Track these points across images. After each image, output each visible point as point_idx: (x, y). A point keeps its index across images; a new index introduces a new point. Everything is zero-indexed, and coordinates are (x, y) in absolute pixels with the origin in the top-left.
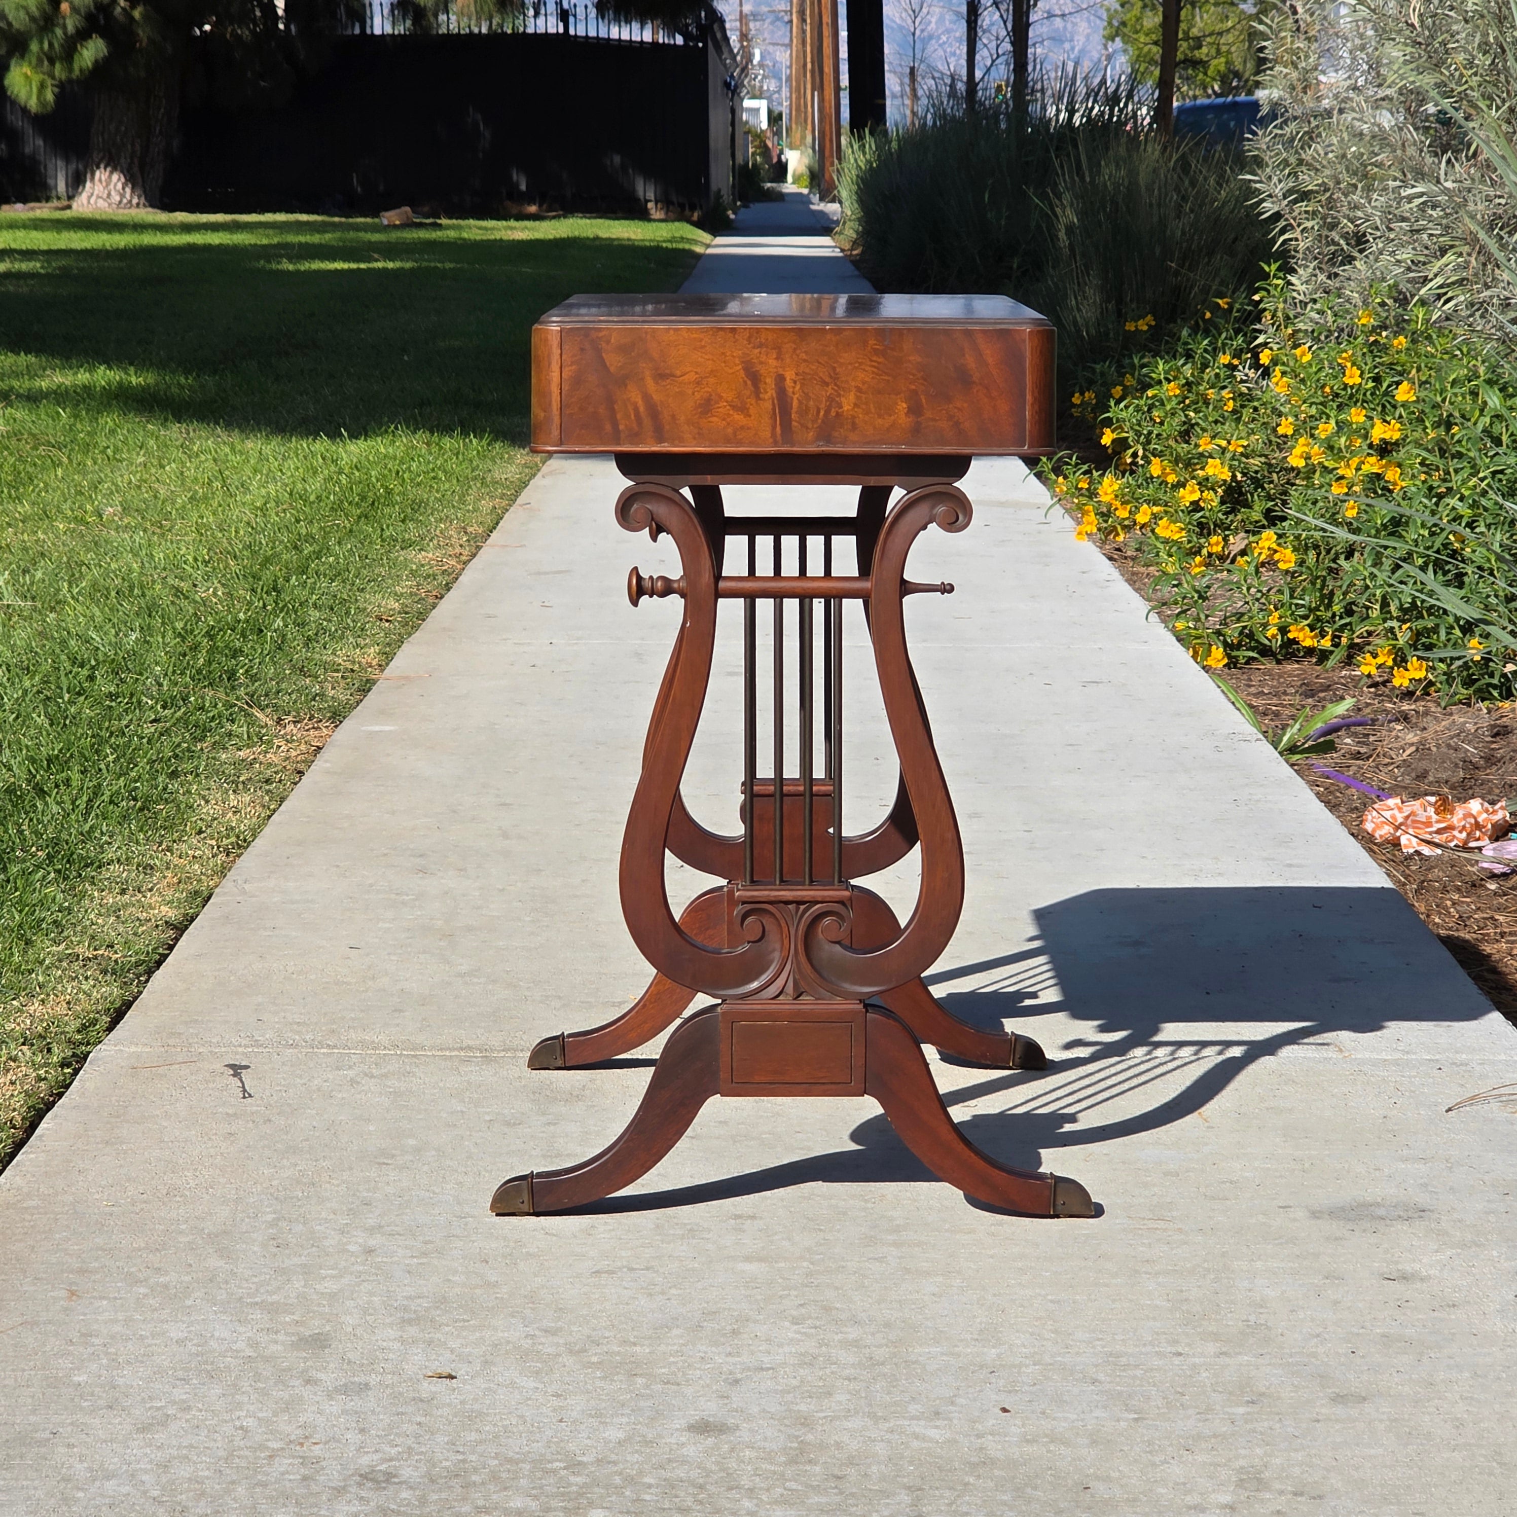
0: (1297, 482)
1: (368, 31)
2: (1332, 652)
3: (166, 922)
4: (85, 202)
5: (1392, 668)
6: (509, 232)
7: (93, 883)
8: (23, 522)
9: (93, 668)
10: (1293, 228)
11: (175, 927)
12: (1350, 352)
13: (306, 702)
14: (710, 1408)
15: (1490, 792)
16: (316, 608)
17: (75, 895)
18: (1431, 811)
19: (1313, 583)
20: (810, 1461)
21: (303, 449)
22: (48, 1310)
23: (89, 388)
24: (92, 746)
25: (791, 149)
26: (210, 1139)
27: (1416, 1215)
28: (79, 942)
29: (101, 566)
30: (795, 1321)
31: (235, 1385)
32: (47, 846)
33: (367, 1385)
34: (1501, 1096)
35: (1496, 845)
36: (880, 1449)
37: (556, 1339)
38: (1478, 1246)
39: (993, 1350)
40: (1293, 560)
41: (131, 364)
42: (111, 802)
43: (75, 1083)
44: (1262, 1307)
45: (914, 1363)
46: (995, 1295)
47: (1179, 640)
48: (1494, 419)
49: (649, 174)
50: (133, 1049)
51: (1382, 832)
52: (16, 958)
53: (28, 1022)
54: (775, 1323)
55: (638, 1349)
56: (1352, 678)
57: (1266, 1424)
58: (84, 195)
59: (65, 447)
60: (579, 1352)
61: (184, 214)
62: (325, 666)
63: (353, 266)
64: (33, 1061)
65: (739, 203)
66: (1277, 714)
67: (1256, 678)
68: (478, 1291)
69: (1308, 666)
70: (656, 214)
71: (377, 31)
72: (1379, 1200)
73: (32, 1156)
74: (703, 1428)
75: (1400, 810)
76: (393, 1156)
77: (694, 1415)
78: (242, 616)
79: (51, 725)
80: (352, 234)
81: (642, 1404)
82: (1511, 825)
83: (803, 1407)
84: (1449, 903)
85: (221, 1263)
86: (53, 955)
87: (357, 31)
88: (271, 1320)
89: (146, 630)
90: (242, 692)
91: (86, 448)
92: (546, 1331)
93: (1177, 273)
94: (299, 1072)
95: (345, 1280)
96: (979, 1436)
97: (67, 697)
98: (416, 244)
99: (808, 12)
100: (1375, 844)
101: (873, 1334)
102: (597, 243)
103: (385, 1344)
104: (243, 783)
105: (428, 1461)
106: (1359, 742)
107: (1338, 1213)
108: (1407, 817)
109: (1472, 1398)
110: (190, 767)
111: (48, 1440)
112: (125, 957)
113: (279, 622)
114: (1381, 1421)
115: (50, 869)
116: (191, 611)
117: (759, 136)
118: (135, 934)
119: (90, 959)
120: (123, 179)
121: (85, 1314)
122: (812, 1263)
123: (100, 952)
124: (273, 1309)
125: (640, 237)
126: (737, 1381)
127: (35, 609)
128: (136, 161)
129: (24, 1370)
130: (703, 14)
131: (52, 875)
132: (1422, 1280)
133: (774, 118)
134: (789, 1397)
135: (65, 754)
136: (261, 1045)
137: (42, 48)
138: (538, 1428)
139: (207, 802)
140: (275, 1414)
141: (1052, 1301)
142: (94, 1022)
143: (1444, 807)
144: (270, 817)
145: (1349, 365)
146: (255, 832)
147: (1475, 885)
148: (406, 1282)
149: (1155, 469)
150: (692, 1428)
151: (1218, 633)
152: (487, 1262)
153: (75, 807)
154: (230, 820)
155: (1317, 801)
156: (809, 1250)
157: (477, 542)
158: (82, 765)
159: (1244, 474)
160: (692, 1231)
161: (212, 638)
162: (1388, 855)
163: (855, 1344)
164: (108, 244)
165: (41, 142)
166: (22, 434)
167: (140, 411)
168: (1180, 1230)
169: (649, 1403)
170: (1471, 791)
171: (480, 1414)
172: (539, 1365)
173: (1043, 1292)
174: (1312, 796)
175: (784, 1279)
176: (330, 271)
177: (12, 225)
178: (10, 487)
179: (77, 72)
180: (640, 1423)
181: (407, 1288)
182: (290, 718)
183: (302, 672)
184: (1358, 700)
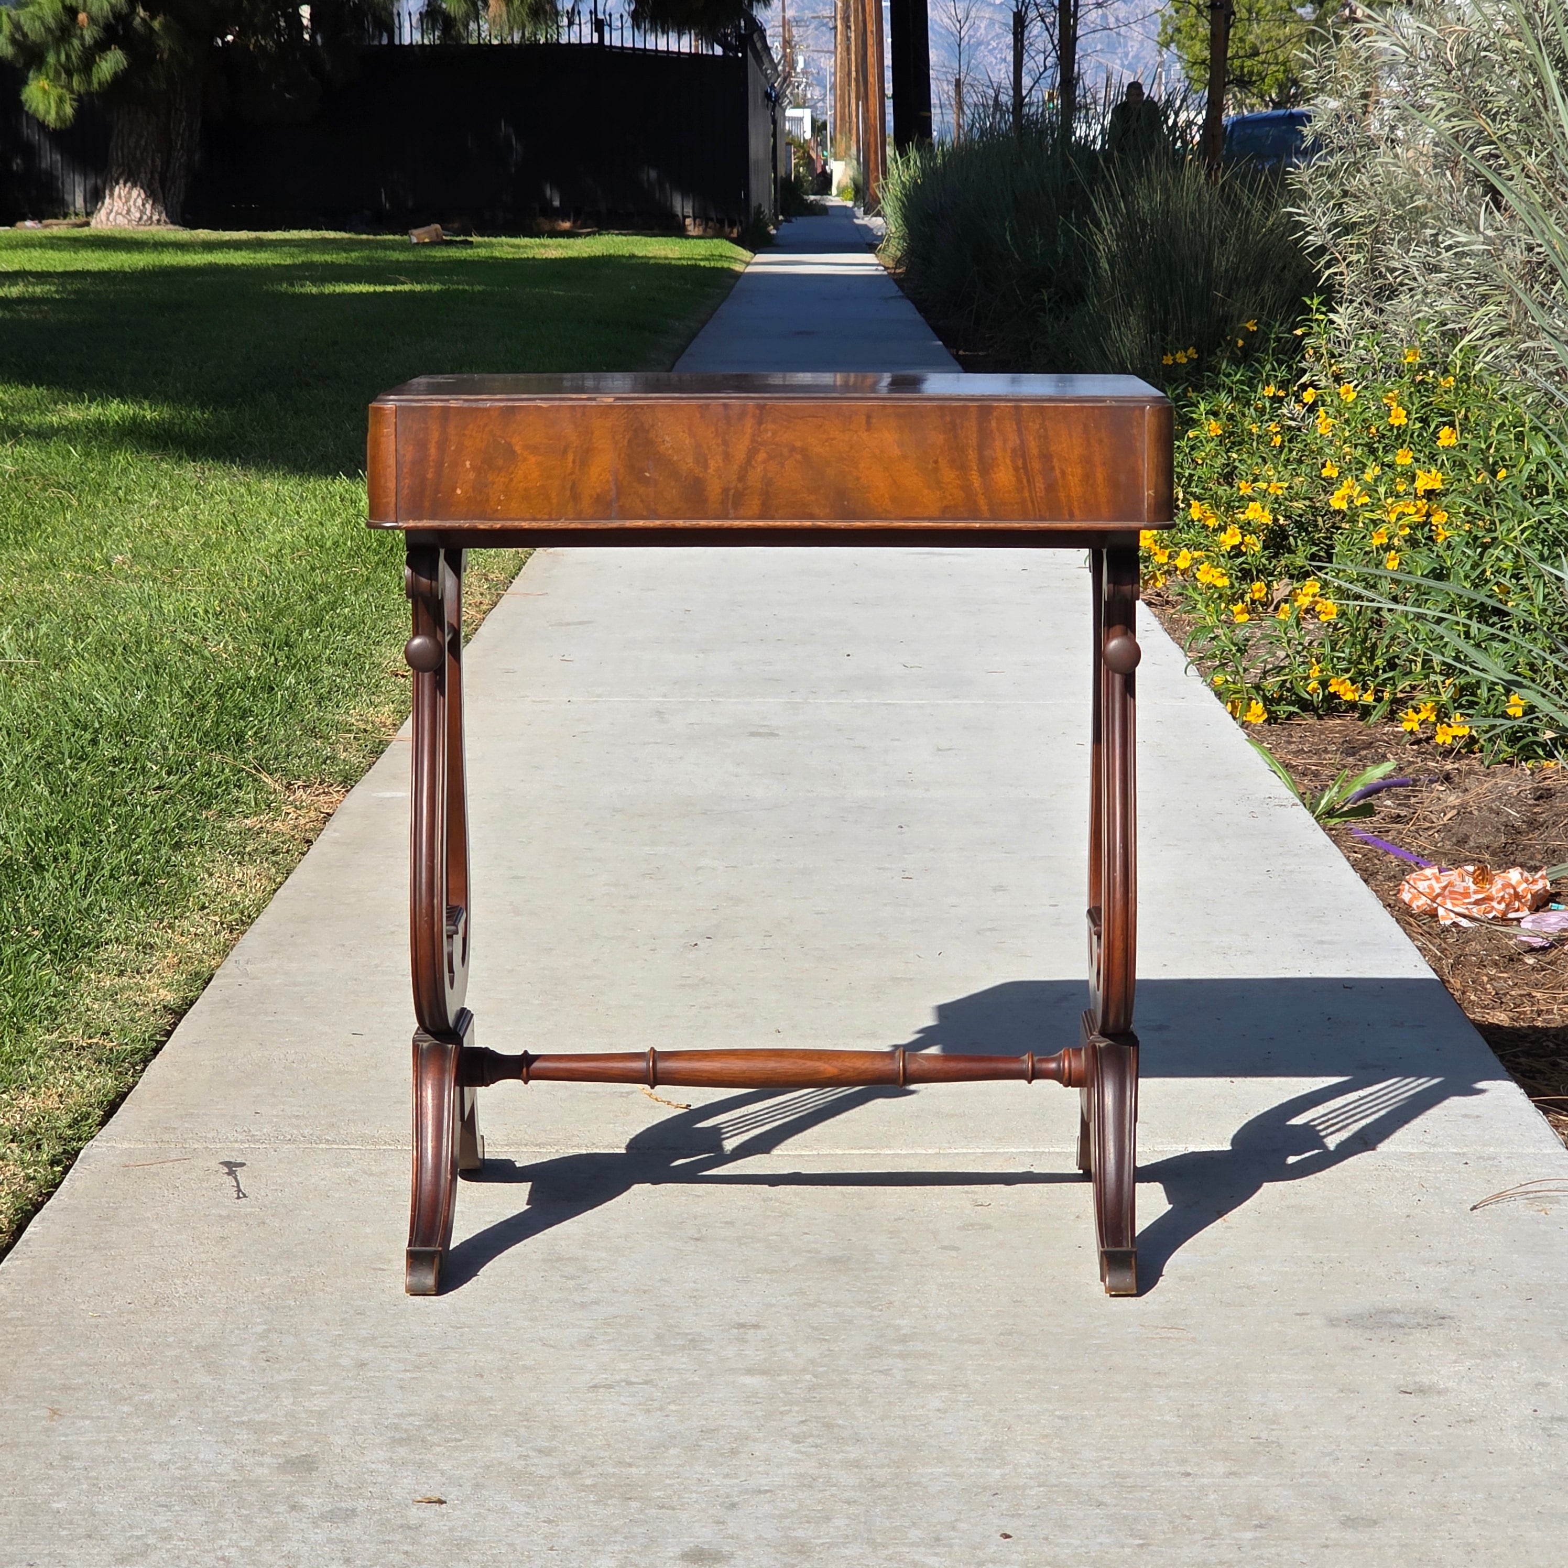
0: (1343, 525)
1: (397, 42)
2: (1375, 707)
3: (165, 1007)
4: (104, 218)
5: (1435, 724)
6: (542, 251)
7: (91, 965)
8: (29, 571)
9: (96, 731)
10: (1339, 261)
11: (174, 1012)
12: (1396, 392)
13: (317, 765)
14: (705, 1535)
15: (1531, 858)
16: (329, 663)
17: (71, 978)
18: (1469, 880)
19: (1355, 636)
21: (321, 490)
22: (28, 1431)
23: (102, 423)
24: (94, 816)
25: (836, 159)
26: (201, 1243)
27: (1436, 1323)
28: (74, 1030)
29: (108, 619)
30: (796, 1440)
31: (218, 1512)
32: (44, 925)
33: (354, 1511)
34: (1527, 1193)
35: (1537, 915)
37: (549, 1460)
38: (1498, 1356)
39: (998, 1471)
40: (1335, 611)
41: (146, 398)
42: (112, 876)
43: (65, 1182)
44: (1274, 1423)
45: (915, 1485)
46: (1001, 1411)
47: (1219, 695)
48: (1540, 467)
49: (687, 192)
50: (126, 1145)
51: (1420, 903)
52: (8, 1048)
53: (18, 1117)
54: (774, 1441)
55: (633, 1470)
56: (1394, 734)
57: (1273, 1550)
58: (103, 212)
59: (75, 488)
60: (573, 1474)
61: (206, 231)
62: (337, 726)
63: (379, 289)
64: (21, 1159)
65: (781, 218)
66: (1316, 775)
67: (1297, 734)
68: (472, 1408)
69: (1350, 721)
70: (694, 230)
71: (406, 41)
72: (1399, 1306)
73: (18, 1262)
74: (697, 1556)
75: (1437, 879)
76: (390, 1261)
77: (688, 1543)
78: (252, 673)
79: (51, 793)
80: (380, 254)
81: (636, 1530)
82: (1552, 895)
83: (800, 1533)
84: (1485, 979)
85: (208, 1379)
86: (46, 1045)
87: (385, 41)
88: (258, 1440)
89: (153, 688)
90: (250, 755)
91: (97, 489)
92: (540, 1451)
93: (1223, 303)
94: (295, 1170)
95: (335, 1398)
97: (69, 762)
98: (444, 263)
99: (852, 19)
100: (1412, 916)
101: (875, 1454)
102: (634, 261)
103: (373, 1466)
104: (249, 854)
106: (1399, 805)
107: (1355, 1321)
108: (1445, 888)
109: (1485, 1521)
110: (193, 837)
112: (120, 1045)
113: (291, 680)
114: (1391, 1546)
115: (46, 949)
116: (200, 668)
117: (803, 147)
118: (132, 1020)
119: (84, 1048)
120: (143, 196)
121: (66, 1435)
122: (815, 1376)
123: (95, 1041)
124: (259, 1429)
125: (677, 255)
126: (733, 1505)
127: (38, 667)
128: (157, 176)
130: (742, 23)
131: (48, 956)
132: (1439, 1393)
133: (818, 128)
134: (787, 1522)
135: (64, 825)
136: (258, 1141)
137: (58, 60)
138: (529, 1557)
139: (211, 875)
140: (259, 1543)
141: (1060, 1418)
142: (86, 1116)
143: (1483, 877)
144: (275, 891)
145: (1395, 404)
146: (260, 908)
147: (1513, 959)
148: (398, 1398)
149: (1195, 512)
150: (685, 1556)
151: (1257, 688)
152: (482, 1376)
153: (74, 882)
154: (235, 894)
155: (1352, 871)
156: (813, 1361)
157: (498, 590)
158: (82, 837)
159: (1287, 517)
160: (694, 1342)
161: (221, 697)
162: (1425, 927)
163: (857, 1464)
164: (126, 265)
165: (59, 157)
166: (31, 474)
167: (152, 449)
168: (1194, 1340)
169: (643, 1530)
170: (1512, 858)
171: (469, 1542)
172: (531, 1488)
173: (1051, 1407)
174: (1347, 866)
175: (786, 1393)
176: (354, 294)
177: (28, 244)
178: (16, 531)
179: (96, 85)
180: (633, 1551)
181: (399, 1405)
182: (300, 783)
183: (313, 732)
184: (1401, 759)
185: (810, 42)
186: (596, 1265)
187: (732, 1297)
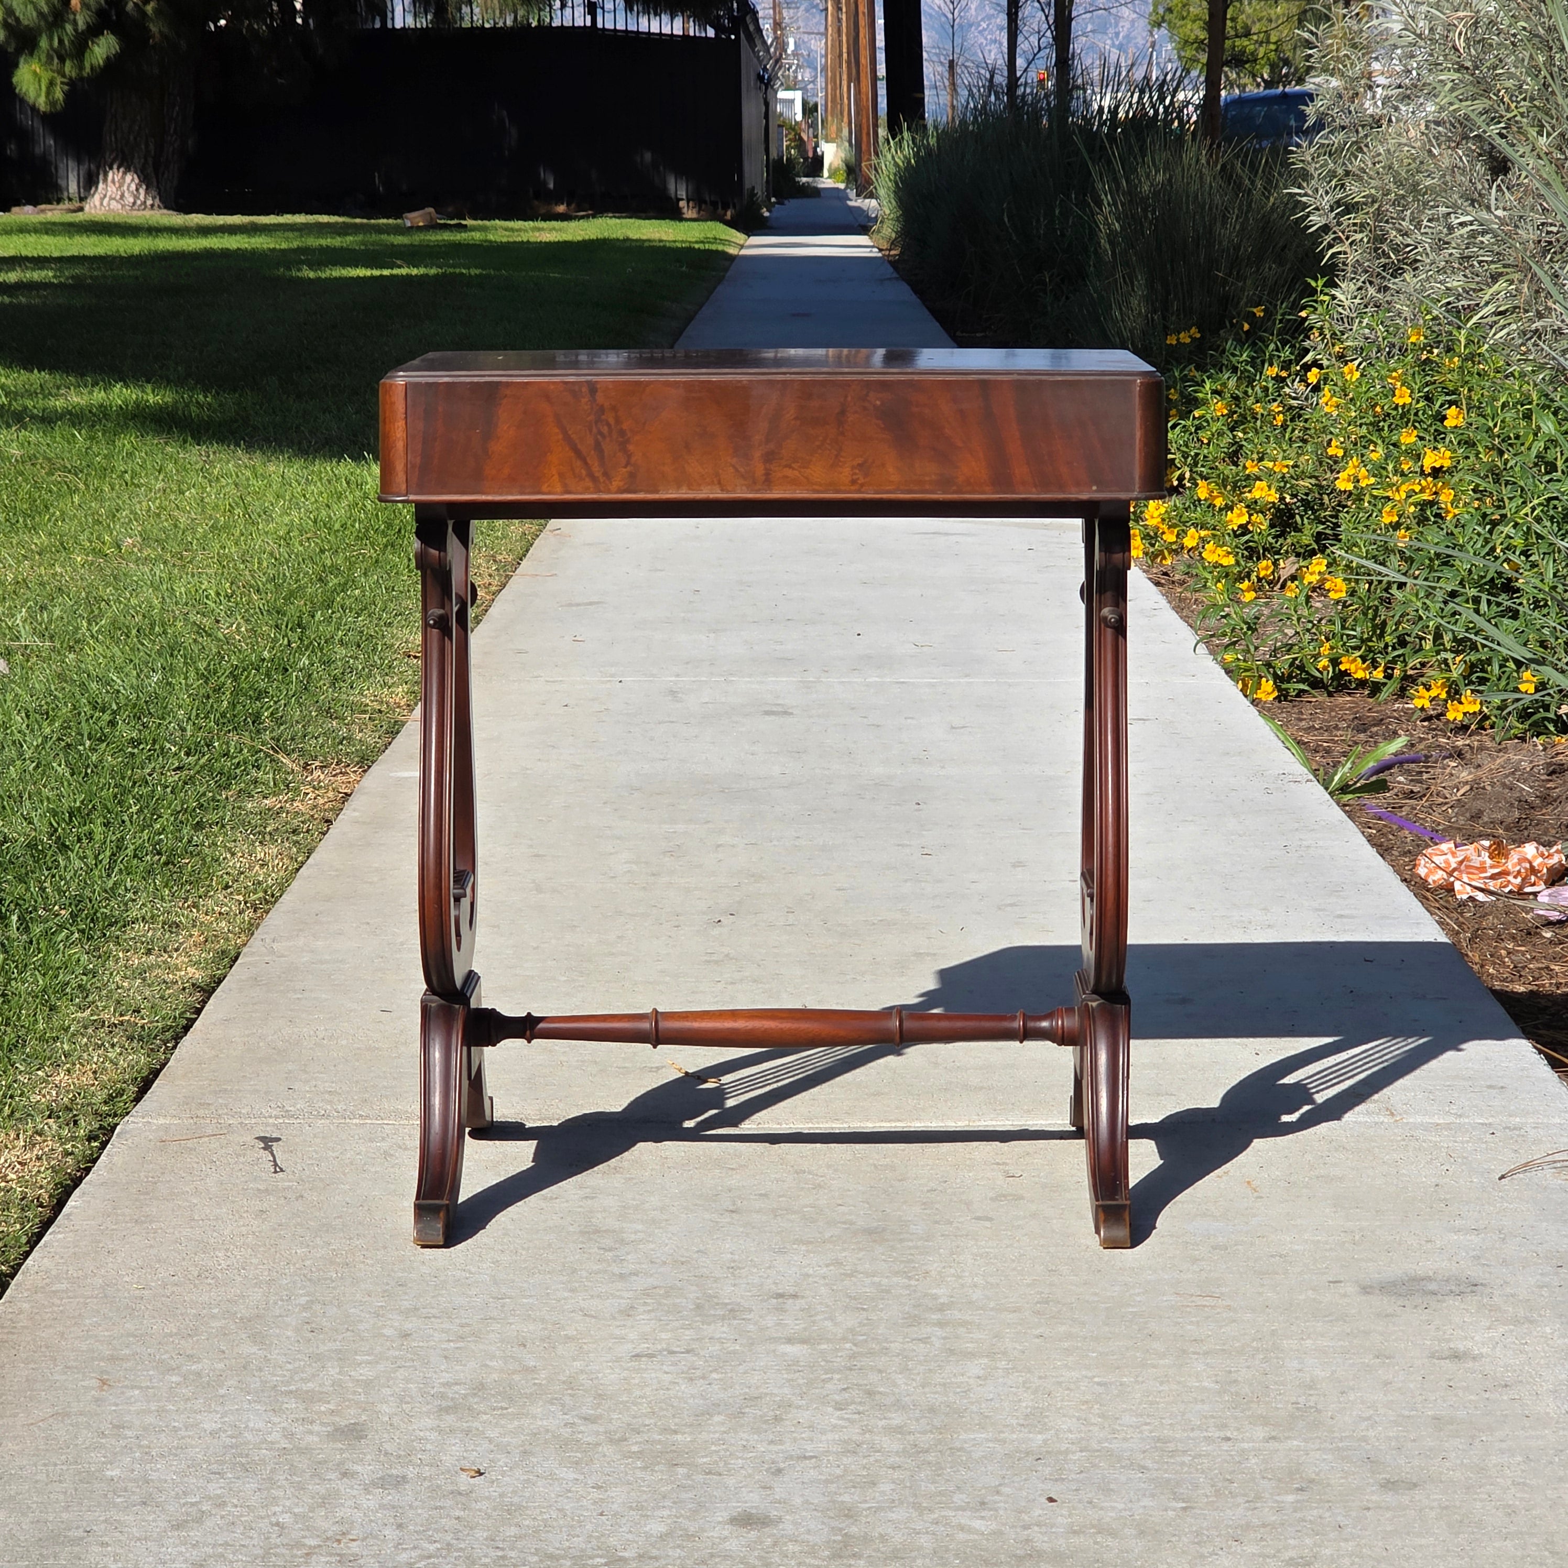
0: (1349, 504)
1: (390, 26)
2: (1385, 684)
3: (193, 985)
4: (97, 203)
5: (1446, 701)
6: (537, 234)
7: (118, 944)
8: (40, 554)
9: (114, 712)
10: (1342, 241)
11: (202, 990)
12: (1400, 371)
13: (333, 745)
14: (752, 1500)
15: (1546, 833)
16: (342, 645)
17: (100, 957)
18: (1485, 855)
19: (1365, 614)
20: (854, 1555)
21: (327, 472)
22: (79, 1401)
23: (106, 407)
24: (115, 796)
25: (827, 142)
26: (241, 1217)
27: (1469, 1290)
28: (105, 1007)
29: (120, 602)
30: (839, 1407)
31: (270, 1479)
32: (71, 904)
33: (404, 1477)
34: (1555, 1162)
35: (1554, 889)
36: (925, 1541)
37: (595, 1427)
38: (1531, 1322)
39: (1039, 1436)
40: (1344, 589)
41: (148, 382)
42: (135, 856)
43: (102, 1157)
44: (1311, 1388)
45: (959, 1450)
46: (1040, 1378)
47: (1228, 672)
48: (1548, 444)
49: (681, 172)
50: (162, 1121)
51: (1436, 877)
52: (41, 1026)
53: (54, 1093)
54: (817, 1408)
55: (679, 1437)
56: (1405, 712)
57: (1315, 1512)
58: (97, 197)
59: (81, 472)
60: (619, 1440)
61: (200, 216)
62: (352, 707)
63: (376, 273)
64: (59, 1135)
65: (773, 200)
66: (1328, 751)
67: (1307, 711)
68: (517, 1377)
69: (1360, 698)
70: (689, 213)
71: (399, 24)
72: (1431, 1273)
73: (60, 1236)
74: (745, 1520)
75: (1453, 854)
77: (736, 1507)
78: (266, 654)
79: (72, 775)
80: (374, 237)
81: (684, 1496)
83: (846, 1498)
84: (1503, 952)
85: (254, 1349)
86: (79, 1022)
87: (378, 25)
88: (306, 1409)
89: (169, 670)
90: (267, 736)
91: (104, 472)
92: (585, 1419)
93: (1224, 282)
94: (331, 1144)
95: (381, 1367)
96: (1026, 1527)
97: (88, 744)
98: (440, 247)
100: (1428, 890)
101: (917, 1420)
102: (628, 244)
103: (422, 1434)
104: (270, 834)
105: (467, 1558)
106: (1412, 781)
107: (1389, 1288)
108: (1461, 862)
109: (1524, 1484)
110: (214, 817)
111: (82, 1539)
112: (151, 1022)
113: (305, 661)
114: (1432, 1508)
115: (73, 928)
116: (214, 650)
117: (794, 128)
118: (162, 998)
119: (115, 1025)
120: (137, 181)
121: (117, 1405)
122: (855, 1345)
123: (126, 1018)
124: (308, 1398)
125: (671, 238)
126: (779, 1471)
127: (53, 649)
128: (150, 161)
129: (56, 1465)
130: (735, 5)
131: (76, 935)
132: (1474, 1358)
133: (809, 110)
134: (833, 1487)
135: (87, 806)
136: (292, 1116)
137: (51, 45)
138: (579, 1522)
139: (233, 854)
140: (312, 1510)
141: (1099, 1384)
142: (120, 1093)
143: (1498, 851)
144: (298, 870)
145: (1399, 384)
146: (283, 886)
147: (1531, 933)
148: (443, 1367)
149: (1202, 492)
150: (734, 1521)
151: (1268, 665)
152: (525, 1346)
153: (98, 862)
154: (257, 874)
155: (1369, 847)
156: (852, 1330)
157: (507, 571)
158: (105, 817)
159: (1294, 496)
160: (733, 1312)
161: (235, 678)
162: (1441, 902)
163: (899, 1430)
164: (121, 250)
165: (52, 142)
166: (37, 459)
167: (158, 433)
168: (1229, 1308)
169: (691, 1495)
170: (1526, 833)
171: (519, 1507)
172: (579, 1455)
173: (1090, 1374)
174: (1363, 841)
175: (827, 1362)
176: (352, 278)
177: (23, 229)
178: (26, 515)
179: (88, 69)
180: (682, 1515)
181: (444, 1374)
182: (317, 763)
183: (329, 713)
184: (1412, 735)
185: (801, 23)
186: (633, 1237)
187: (769, 1267)
